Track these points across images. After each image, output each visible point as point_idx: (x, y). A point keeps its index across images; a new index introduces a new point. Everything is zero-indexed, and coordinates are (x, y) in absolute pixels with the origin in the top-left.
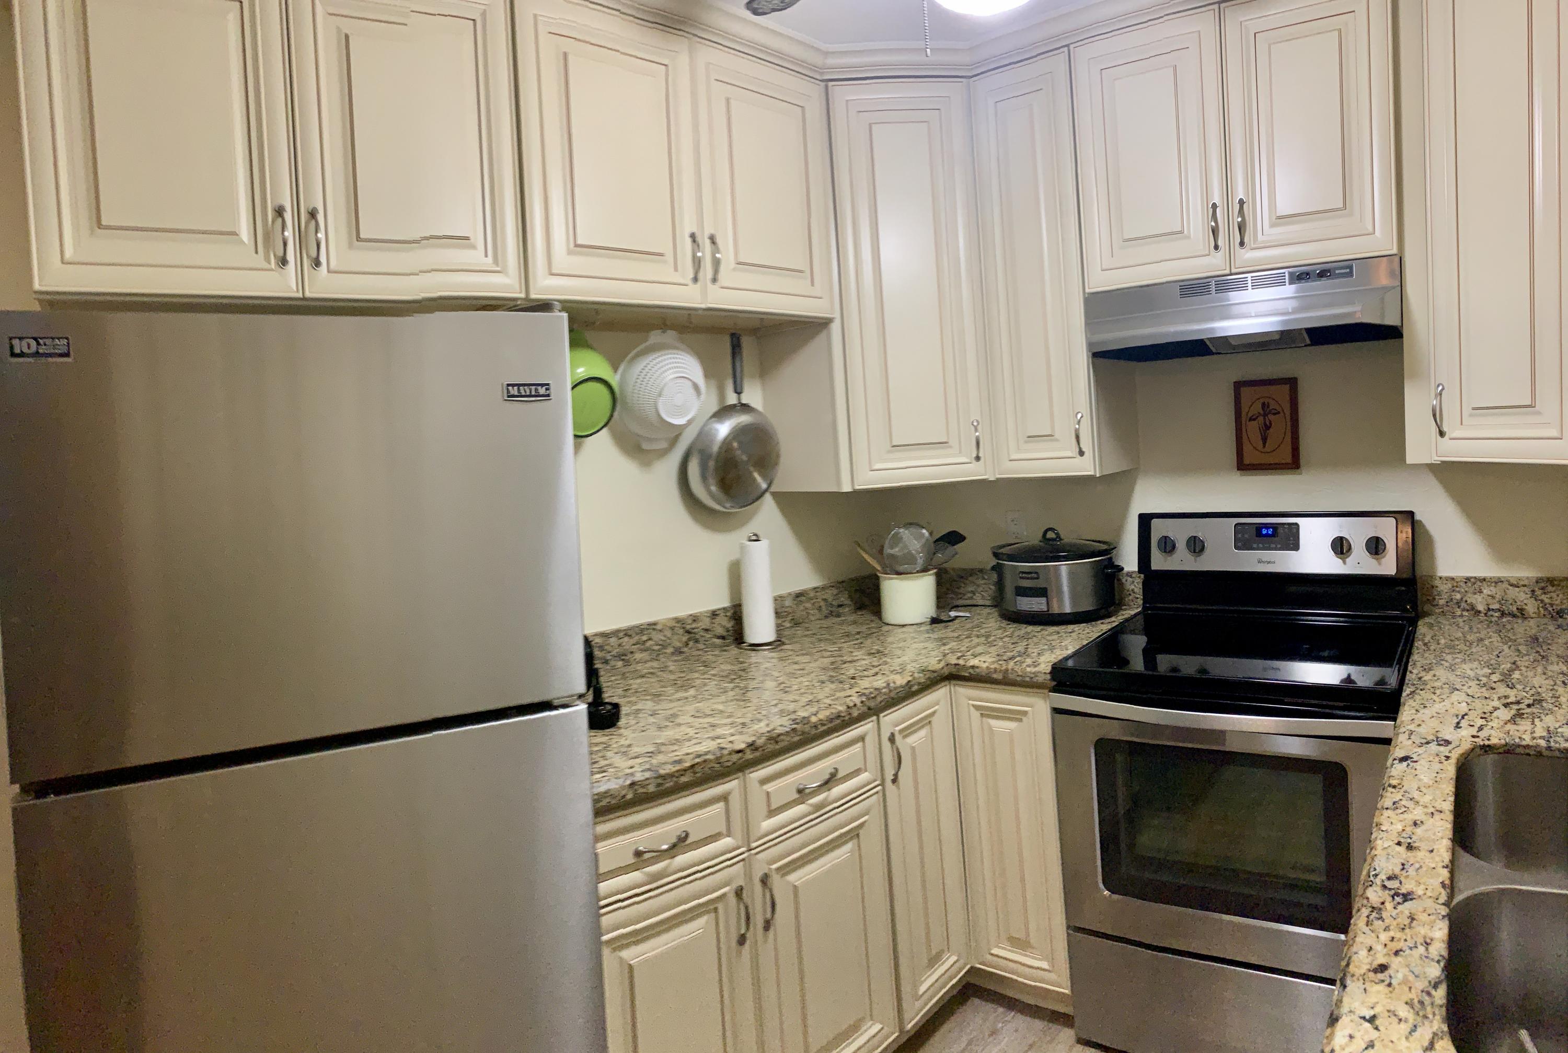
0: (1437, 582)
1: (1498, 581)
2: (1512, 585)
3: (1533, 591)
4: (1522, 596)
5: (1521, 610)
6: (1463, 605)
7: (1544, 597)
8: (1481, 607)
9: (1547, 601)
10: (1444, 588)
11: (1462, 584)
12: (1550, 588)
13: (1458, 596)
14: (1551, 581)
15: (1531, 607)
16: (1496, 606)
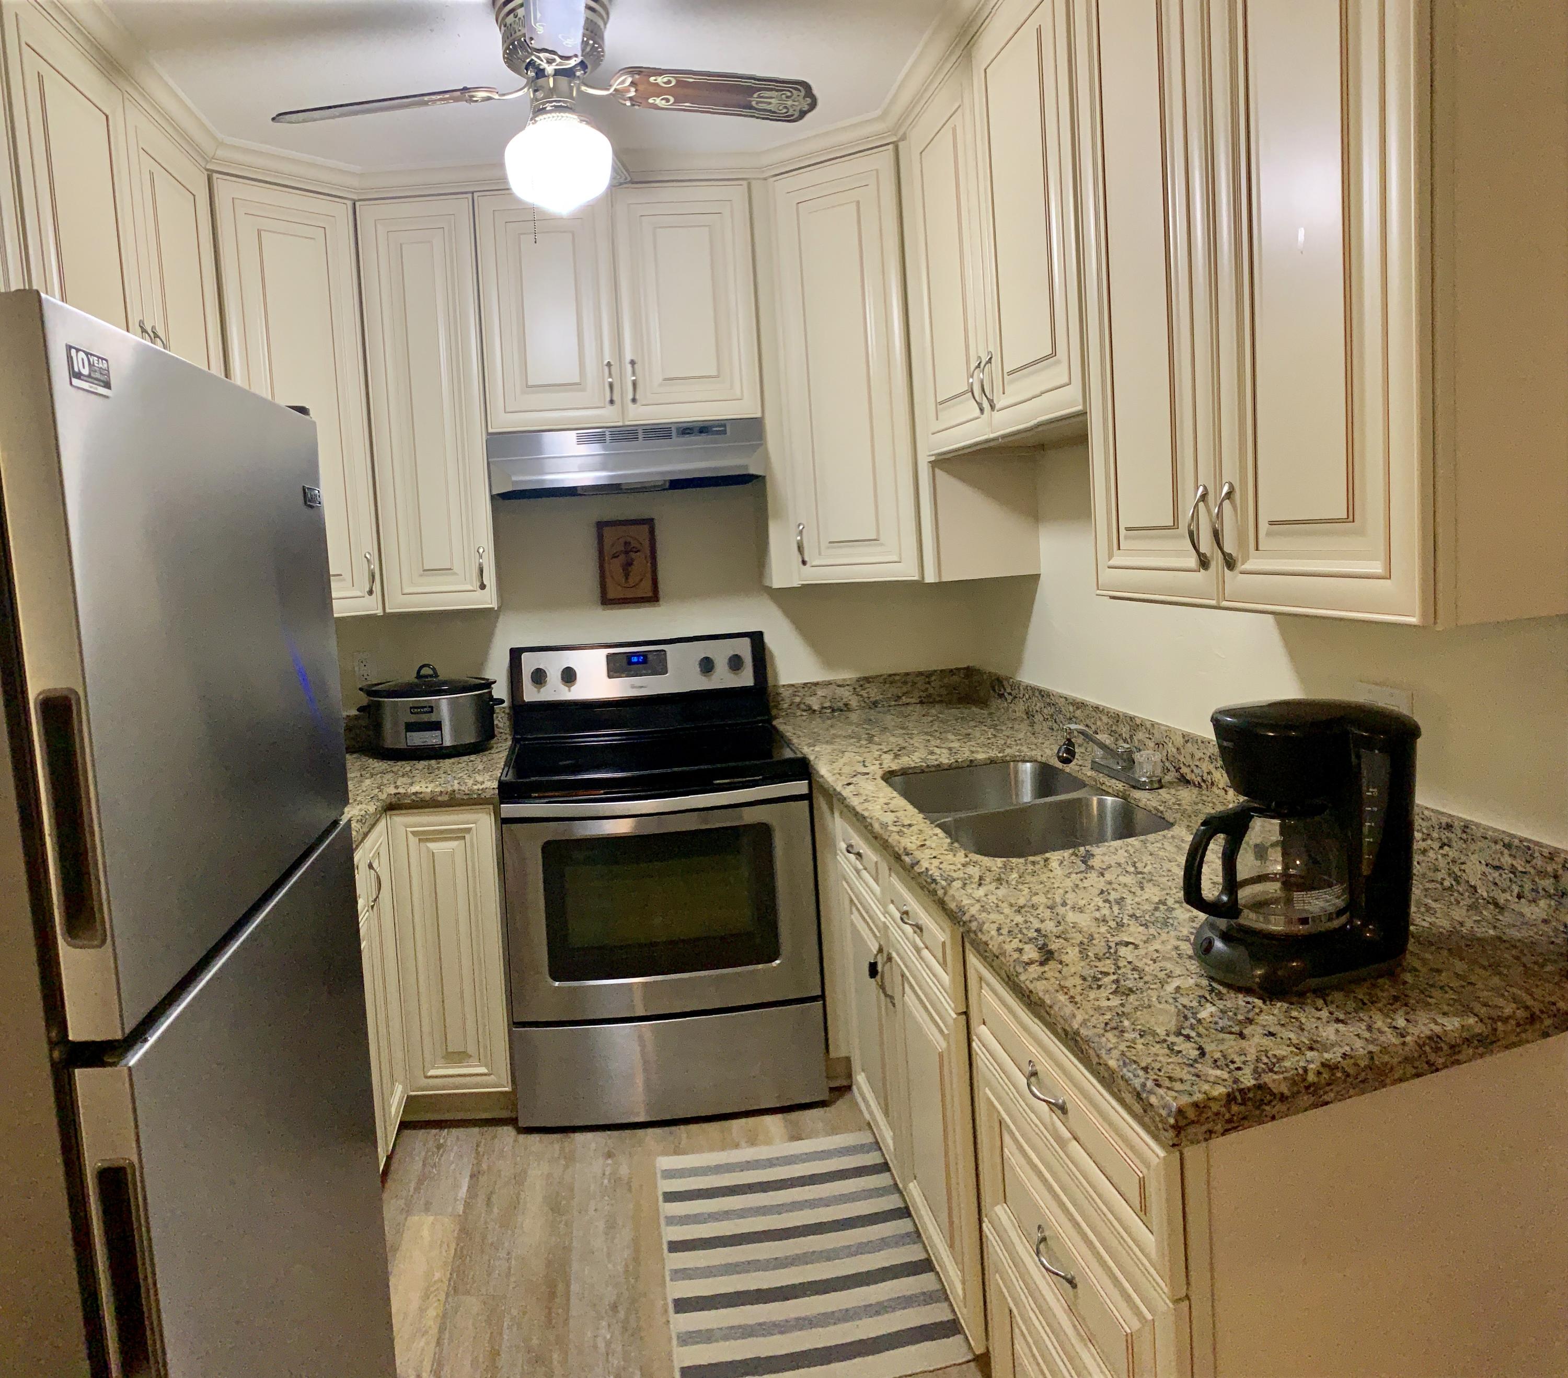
0: (781, 690)
1: (829, 683)
2: (839, 686)
3: (855, 689)
4: (846, 693)
5: (846, 705)
6: (802, 706)
7: (864, 693)
8: (816, 707)
9: (866, 695)
10: (786, 693)
11: (801, 690)
12: (867, 685)
13: (797, 700)
14: (867, 679)
15: (854, 703)
16: (827, 704)
